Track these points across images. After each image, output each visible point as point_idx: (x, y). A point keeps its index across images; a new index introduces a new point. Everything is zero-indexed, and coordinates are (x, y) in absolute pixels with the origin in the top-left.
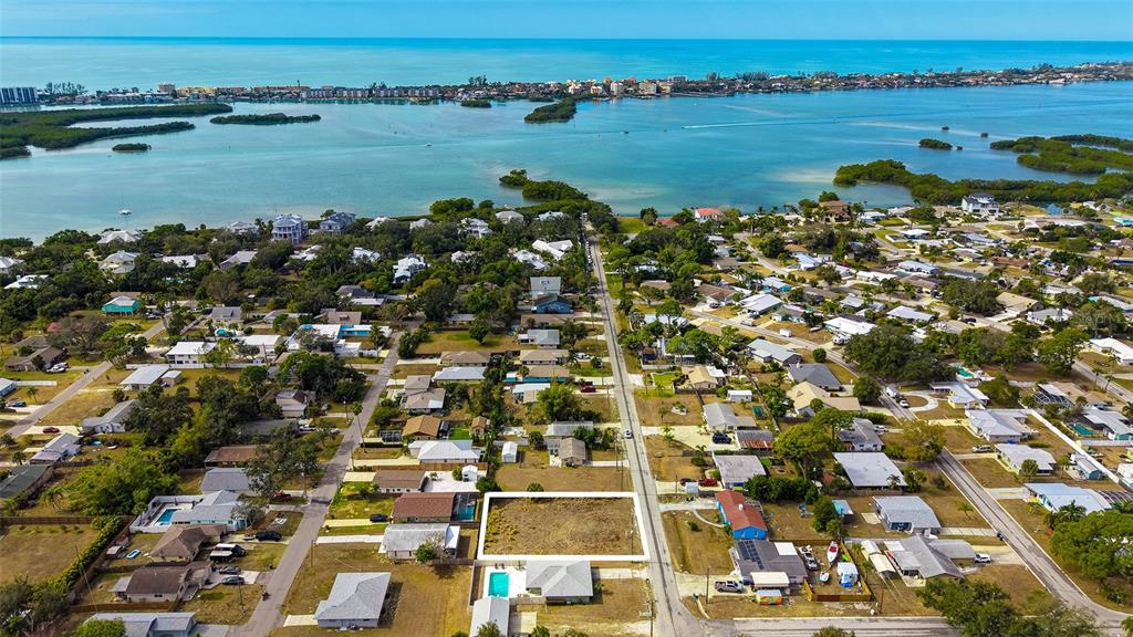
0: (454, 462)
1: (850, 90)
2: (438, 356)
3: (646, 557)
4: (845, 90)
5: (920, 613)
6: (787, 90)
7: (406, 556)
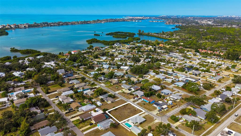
0: (92, 109)
1: (67, 25)
2: (56, 91)
3: (144, 111)
4: (66, 25)
5: (183, 104)
6: (55, 26)
7: (107, 128)
